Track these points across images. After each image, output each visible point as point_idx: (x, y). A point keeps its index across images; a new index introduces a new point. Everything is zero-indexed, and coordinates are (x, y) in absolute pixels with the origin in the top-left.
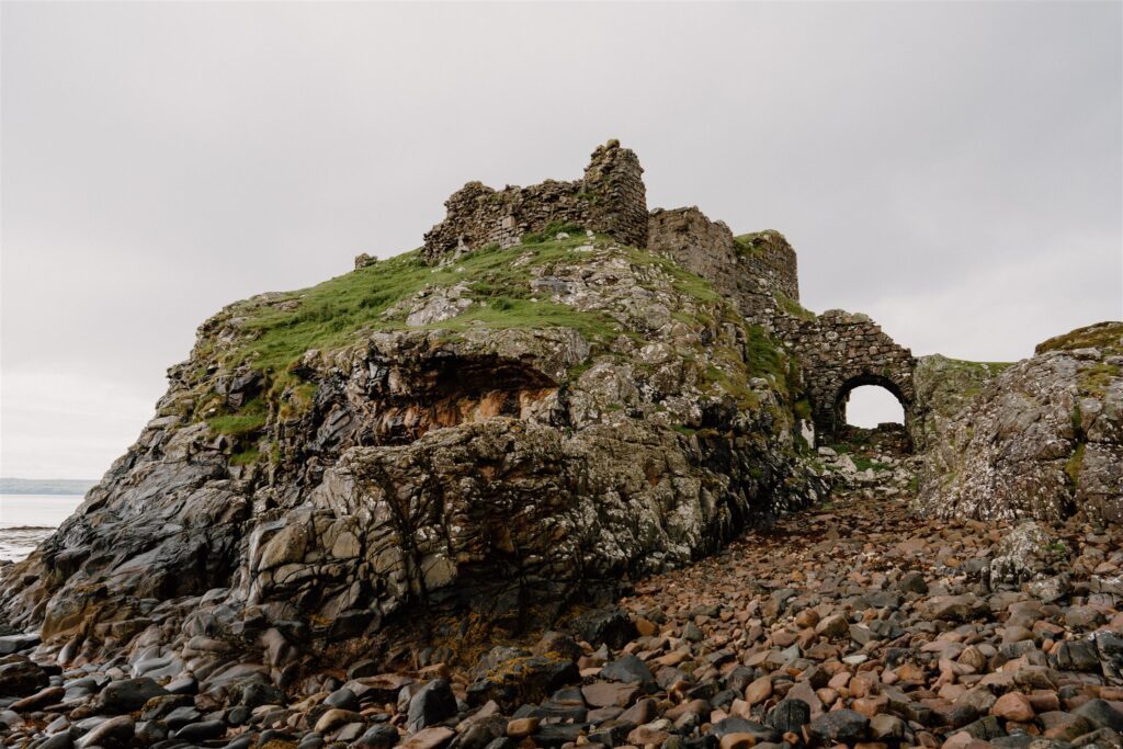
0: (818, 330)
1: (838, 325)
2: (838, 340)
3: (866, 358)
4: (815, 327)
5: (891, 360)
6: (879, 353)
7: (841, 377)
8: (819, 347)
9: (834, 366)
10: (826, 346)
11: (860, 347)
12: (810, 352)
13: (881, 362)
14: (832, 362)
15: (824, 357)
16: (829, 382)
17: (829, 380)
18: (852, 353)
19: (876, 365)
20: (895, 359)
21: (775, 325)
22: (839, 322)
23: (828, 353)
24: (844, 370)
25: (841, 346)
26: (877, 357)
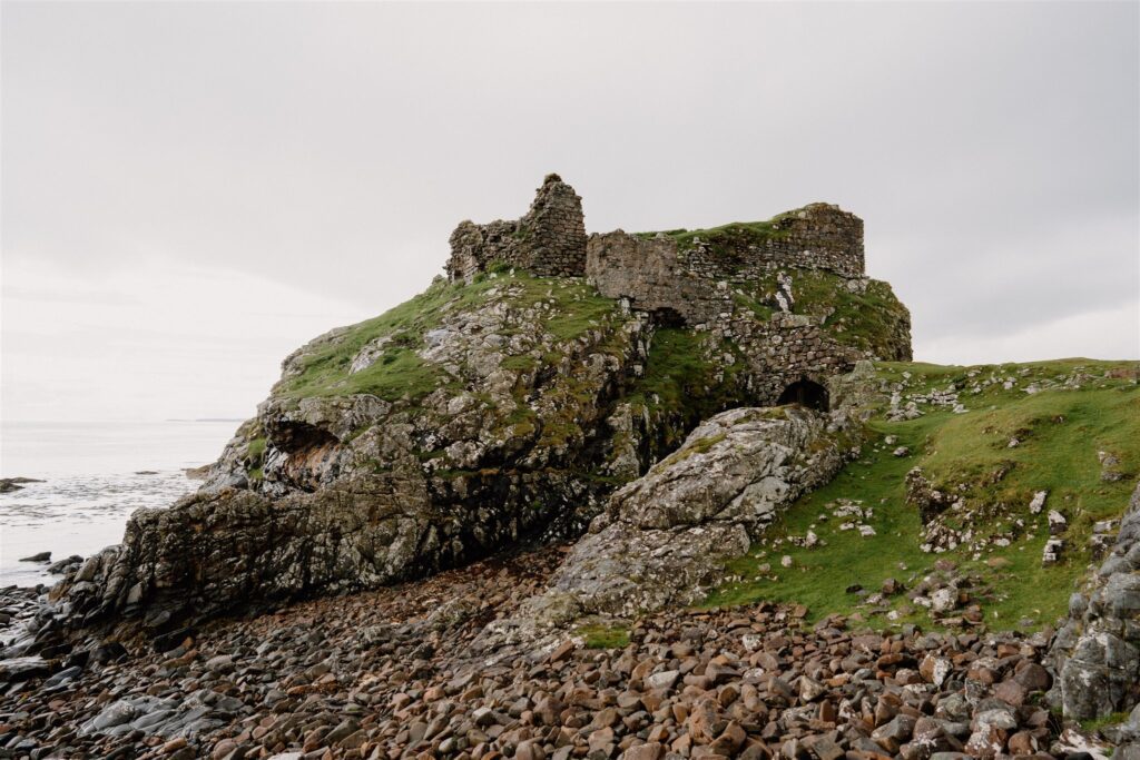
0: (766, 334)
1: (782, 329)
2: (782, 344)
3: (804, 364)
4: (763, 331)
5: (825, 365)
6: (816, 358)
7: (783, 383)
8: (766, 351)
9: (778, 371)
10: (772, 350)
11: (800, 352)
12: (759, 356)
13: (816, 368)
14: (777, 367)
15: (770, 362)
16: (773, 388)
17: (774, 385)
18: (793, 359)
19: (812, 371)
20: (828, 365)
21: (732, 329)
22: (783, 325)
23: (773, 357)
24: (786, 375)
25: (784, 351)
26: (814, 362)
